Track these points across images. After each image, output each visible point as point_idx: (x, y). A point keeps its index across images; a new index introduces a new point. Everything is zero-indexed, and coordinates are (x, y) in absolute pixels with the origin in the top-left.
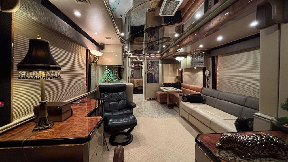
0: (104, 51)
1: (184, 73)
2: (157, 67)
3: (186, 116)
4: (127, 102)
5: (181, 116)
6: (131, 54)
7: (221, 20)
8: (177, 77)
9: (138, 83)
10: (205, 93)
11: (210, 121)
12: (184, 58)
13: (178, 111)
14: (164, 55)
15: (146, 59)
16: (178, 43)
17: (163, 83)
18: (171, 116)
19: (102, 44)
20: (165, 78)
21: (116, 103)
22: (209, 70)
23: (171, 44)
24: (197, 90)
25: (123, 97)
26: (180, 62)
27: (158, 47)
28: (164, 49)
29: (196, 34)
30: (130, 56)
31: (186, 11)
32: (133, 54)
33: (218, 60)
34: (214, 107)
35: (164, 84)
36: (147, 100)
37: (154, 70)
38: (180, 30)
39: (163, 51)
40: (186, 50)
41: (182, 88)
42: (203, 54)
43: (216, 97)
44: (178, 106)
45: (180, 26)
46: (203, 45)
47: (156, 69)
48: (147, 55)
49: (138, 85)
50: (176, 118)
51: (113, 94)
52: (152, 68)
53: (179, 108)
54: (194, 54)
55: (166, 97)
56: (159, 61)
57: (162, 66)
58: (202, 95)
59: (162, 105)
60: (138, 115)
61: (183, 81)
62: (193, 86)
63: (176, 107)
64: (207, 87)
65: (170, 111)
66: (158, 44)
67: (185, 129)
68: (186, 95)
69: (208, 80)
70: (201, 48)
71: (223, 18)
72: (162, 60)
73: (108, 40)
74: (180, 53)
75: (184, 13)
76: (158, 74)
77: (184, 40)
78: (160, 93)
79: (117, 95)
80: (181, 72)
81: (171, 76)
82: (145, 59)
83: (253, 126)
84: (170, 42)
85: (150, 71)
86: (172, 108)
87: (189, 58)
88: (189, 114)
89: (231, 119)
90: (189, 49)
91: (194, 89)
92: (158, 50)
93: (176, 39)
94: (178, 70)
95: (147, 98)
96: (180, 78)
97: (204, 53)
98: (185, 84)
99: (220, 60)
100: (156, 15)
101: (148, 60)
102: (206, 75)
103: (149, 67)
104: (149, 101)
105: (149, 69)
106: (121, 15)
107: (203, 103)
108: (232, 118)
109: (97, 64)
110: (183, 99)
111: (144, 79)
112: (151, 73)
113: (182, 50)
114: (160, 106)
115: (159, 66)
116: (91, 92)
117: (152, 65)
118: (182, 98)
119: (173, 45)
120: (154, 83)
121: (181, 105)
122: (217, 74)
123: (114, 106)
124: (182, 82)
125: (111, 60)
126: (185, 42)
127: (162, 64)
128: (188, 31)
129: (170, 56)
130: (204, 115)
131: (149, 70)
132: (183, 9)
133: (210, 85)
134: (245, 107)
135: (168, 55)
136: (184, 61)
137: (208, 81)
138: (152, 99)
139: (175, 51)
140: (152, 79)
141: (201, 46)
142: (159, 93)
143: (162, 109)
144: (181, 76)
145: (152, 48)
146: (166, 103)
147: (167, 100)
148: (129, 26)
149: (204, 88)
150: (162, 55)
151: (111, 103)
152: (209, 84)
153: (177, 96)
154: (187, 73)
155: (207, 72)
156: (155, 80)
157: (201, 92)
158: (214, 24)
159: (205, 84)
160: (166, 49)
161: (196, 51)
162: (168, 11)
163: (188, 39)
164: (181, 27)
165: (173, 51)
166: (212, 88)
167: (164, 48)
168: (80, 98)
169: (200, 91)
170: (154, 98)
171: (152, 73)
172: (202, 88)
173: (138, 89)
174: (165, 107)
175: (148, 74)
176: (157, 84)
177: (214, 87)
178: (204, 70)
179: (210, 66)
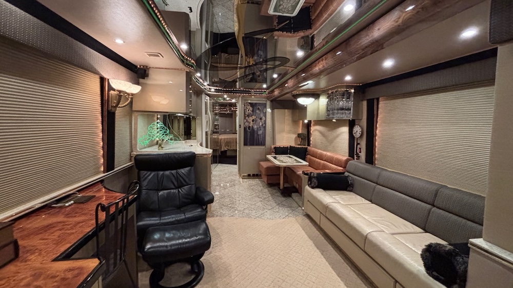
0: (147, 81)
1: (313, 128)
2: (262, 115)
3: (316, 216)
4: (197, 189)
5: (305, 213)
6: (211, 87)
7: (400, 21)
8: (299, 135)
9: (228, 143)
10: (352, 171)
11: (365, 238)
12: (314, 99)
13: (300, 204)
14: (276, 93)
15: (242, 99)
16: (303, 71)
17: (273, 147)
18: (287, 214)
19: (143, 66)
20: (278, 136)
21: (172, 191)
22: (361, 124)
23: (289, 72)
24: (338, 163)
25: (187, 180)
26: (306, 108)
27: (265, 75)
28: (276, 81)
29: (339, 53)
30: (209, 93)
31: (321, 8)
32: (216, 88)
33: (380, 106)
34: (371, 201)
35: (275, 148)
36: (244, 177)
37: (256, 121)
38: (308, 44)
39: (275, 84)
40: (317, 84)
41: (308, 156)
42: (351, 93)
43: (375, 180)
44: (299, 191)
45: (308, 36)
46: (352, 75)
47: (261, 119)
48: (243, 91)
49: (228, 146)
50: (296, 219)
51: (167, 173)
52: (254, 117)
53: (301, 195)
54: (332, 93)
55: (278, 173)
56: (265, 104)
57: (273, 114)
58: (346, 174)
59: (270, 189)
60: (222, 211)
61: (311, 142)
62: (329, 154)
63: (297, 194)
64: (355, 157)
65: (284, 203)
66: (266, 70)
67: (313, 245)
68: (315, 175)
69: (358, 144)
70: (347, 82)
71: (404, 16)
72: (272, 101)
73: (152, 57)
74: (306, 90)
75: (315, 12)
76: (265, 127)
77: (314, 64)
78: (267, 166)
79: (175, 176)
80: (308, 126)
81: (289, 132)
82: (240, 98)
83: (466, 267)
84: (287, 68)
85: (250, 123)
86: (290, 196)
87: (323, 101)
88: (321, 213)
89: (405, 231)
90: (323, 83)
91: (330, 160)
92: (265, 81)
93: (299, 62)
94: (301, 121)
95: (243, 173)
96: (306, 137)
97: (353, 91)
98: (313, 149)
99: (384, 108)
100: (262, 13)
101: (247, 101)
102: (354, 135)
103: (247, 114)
104: (245, 180)
105: (247, 118)
106: (191, 9)
107: (349, 191)
108: (408, 231)
109: (133, 109)
110: (309, 183)
111: (239, 136)
112: (251, 125)
113: (310, 84)
114: (266, 190)
115: (266, 113)
116: (115, 170)
117: (253, 111)
118: (307, 179)
119: (292, 75)
120: (257, 145)
121: (305, 194)
122: (376, 135)
123: (168, 198)
124: (309, 145)
125: (168, 101)
126: (317, 69)
127: (273, 108)
128: (324, 46)
129: (288, 95)
130: (351, 223)
131: (247, 120)
132: (314, 4)
133: (363, 155)
134: (435, 208)
135: (284, 93)
136: (314, 106)
137: (359, 146)
138: (251, 175)
139: (296, 86)
140: (253, 138)
141: (348, 78)
142: (265, 165)
143: (271, 198)
144: (306, 133)
145: (253, 78)
146: (279, 184)
147: (279, 180)
148: (207, 32)
149: (350, 160)
150: (273, 91)
151: (161, 193)
152: (360, 152)
153: (298, 173)
154: (318, 127)
155: (357, 130)
156: (259, 139)
157: (345, 167)
158: (382, 29)
159: (352, 152)
160: (279, 80)
161: (337, 87)
162: (285, 7)
163: (324, 61)
164: (310, 39)
165: (294, 86)
166: (366, 162)
167: (275, 79)
168: (77, 191)
169: (343, 166)
170: (255, 173)
171: (252, 127)
172: (347, 161)
173: (229, 154)
174: (276, 192)
175: (245, 129)
176: (263, 147)
177: (370, 159)
178: (352, 124)
179: (363, 118)
